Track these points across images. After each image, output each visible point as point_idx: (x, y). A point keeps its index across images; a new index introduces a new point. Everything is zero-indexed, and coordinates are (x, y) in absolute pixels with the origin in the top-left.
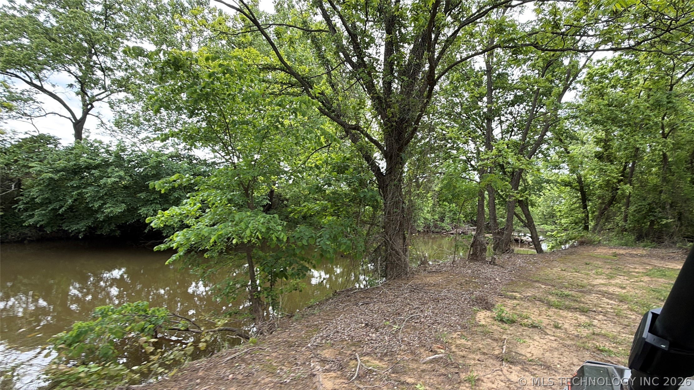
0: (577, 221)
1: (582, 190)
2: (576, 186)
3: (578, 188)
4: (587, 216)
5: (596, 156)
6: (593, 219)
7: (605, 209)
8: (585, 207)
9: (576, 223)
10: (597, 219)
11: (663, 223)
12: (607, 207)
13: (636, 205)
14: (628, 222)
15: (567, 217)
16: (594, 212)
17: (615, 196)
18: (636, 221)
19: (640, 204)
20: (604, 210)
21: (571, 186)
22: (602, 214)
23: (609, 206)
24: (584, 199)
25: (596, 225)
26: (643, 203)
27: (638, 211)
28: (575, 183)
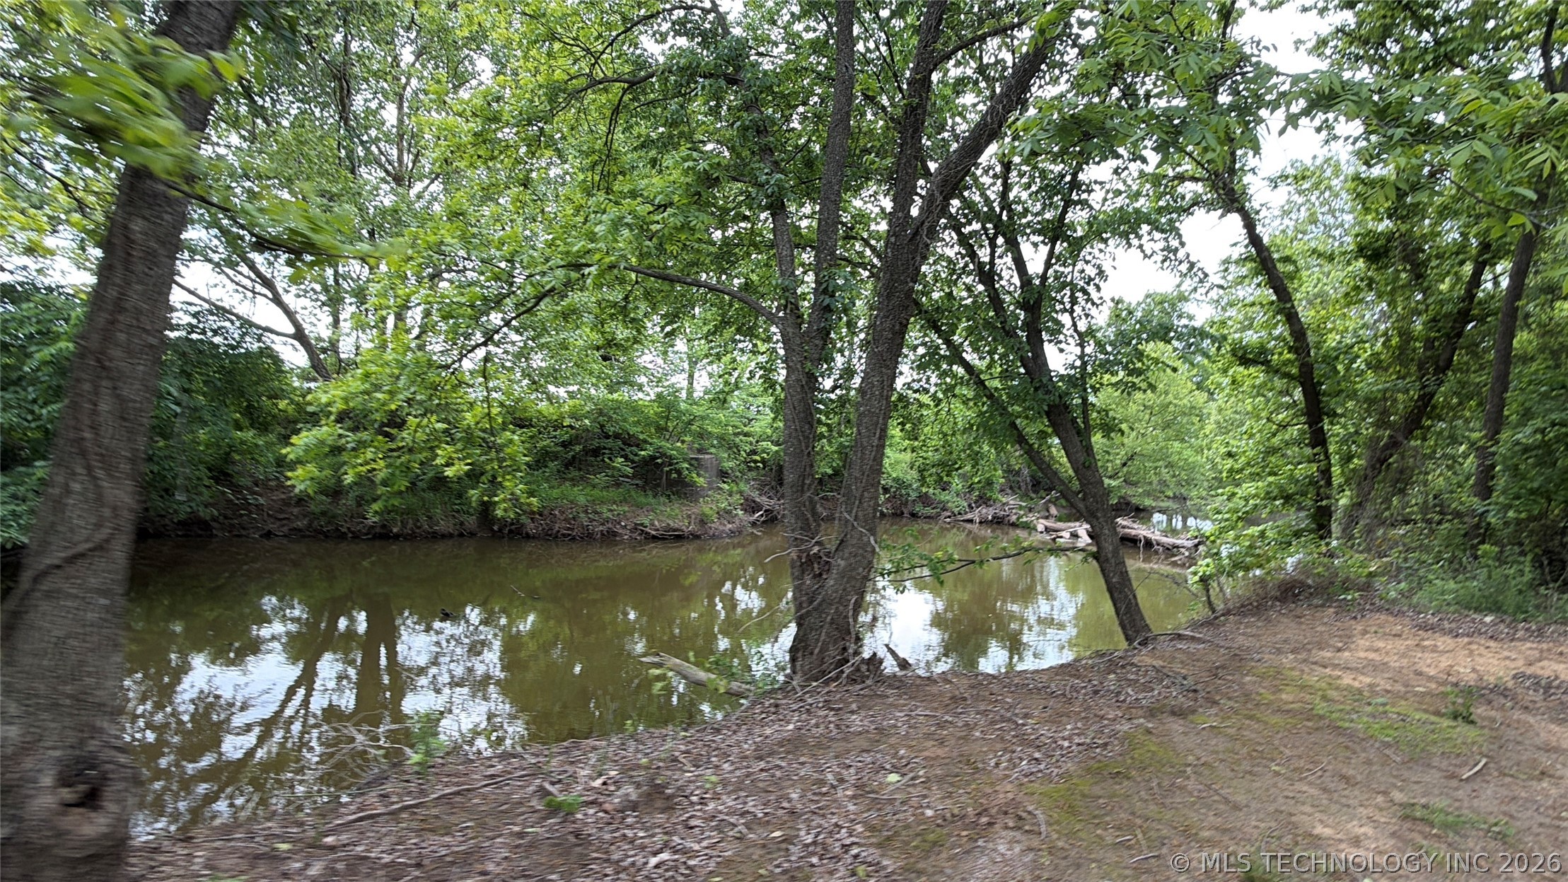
0: (1292, 489)
1: (1307, 379)
2: (1286, 364)
3: (1294, 370)
4: (1326, 473)
5: (1361, 251)
6: (1348, 482)
7: (1394, 444)
8: (1319, 439)
9: (1288, 499)
10: (1362, 482)
12: (1400, 439)
13: (1537, 423)
15: (1255, 477)
16: (1348, 458)
17: (1432, 395)
20: (1386, 447)
21: (1266, 363)
22: (1379, 462)
23: (1409, 434)
24: (1316, 412)
25: (1358, 505)
28: (1281, 354)
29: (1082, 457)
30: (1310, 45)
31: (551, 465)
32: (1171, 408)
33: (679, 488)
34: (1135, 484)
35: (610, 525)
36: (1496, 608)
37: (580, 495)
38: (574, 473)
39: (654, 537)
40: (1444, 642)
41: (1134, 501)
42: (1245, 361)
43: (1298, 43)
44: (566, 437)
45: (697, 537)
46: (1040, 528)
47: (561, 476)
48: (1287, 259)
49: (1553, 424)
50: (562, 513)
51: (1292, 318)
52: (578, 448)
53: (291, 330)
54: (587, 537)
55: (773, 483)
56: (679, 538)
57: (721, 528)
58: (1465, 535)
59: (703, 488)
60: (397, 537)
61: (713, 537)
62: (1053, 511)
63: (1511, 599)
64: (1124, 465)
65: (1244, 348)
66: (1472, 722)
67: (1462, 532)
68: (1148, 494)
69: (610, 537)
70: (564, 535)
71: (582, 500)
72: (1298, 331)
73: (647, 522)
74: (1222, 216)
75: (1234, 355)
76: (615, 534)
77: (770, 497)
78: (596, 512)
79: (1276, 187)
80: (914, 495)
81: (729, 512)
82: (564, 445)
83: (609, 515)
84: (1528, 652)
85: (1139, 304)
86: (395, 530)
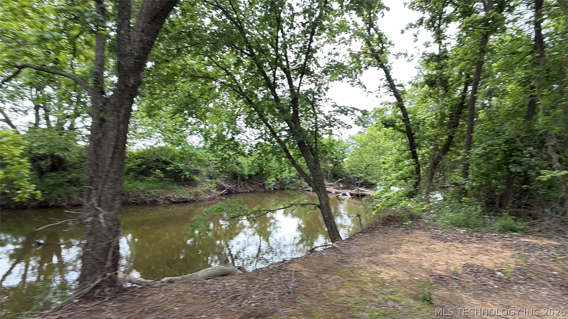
0: (407, 175)
1: (409, 133)
2: (401, 126)
3: (404, 129)
4: (418, 169)
5: (427, 82)
7: (440, 158)
8: (414, 156)
11: (544, 178)
12: (442, 156)
13: (484, 145)
14: (470, 176)
16: (426, 163)
18: (483, 174)
19: (489, 142)
20: (437, 159)
21: (393, 126)
23: (445, 153)
24: (413, 146)
26: (497, 141)
27: (487, 156)
28: (399, 122)
29: (313, 164)
30: (409, 4)
31: (131, 174)
32: (381, 148)
33: (189, 182)
34: (369, 175)
35: (154, 198)
36: (466, 225)
37: (141, 186)
38: (141, 177)
39: (174, 202)
40: (439, 245)
41: (369, 181)
42: (387, 126)
43: (405, 4)
44: (140, 162)
45: (194, 201)
46: (334, 192)
47: (136, 178)
48: (401, 85)
49: (489, 146)
50: (133, 193)
51: (402, 108)
52: (144, 166)
53: (4, 118)
54: (144, 203)
55: (231, 179)
56: (186, 202)
57: (205, 197)
58: (459, 193)
59: (200, 182)
60: (52, 206)
61: (201, 201)
62: (341, 186)
63: (473, 220)
64: (366, 168)
65: (386, 121)
66: (432, 303)
67: (458, 192)
68: (374, 178)
69: (154, 203)
70: (133, 203)
71: (142, 188)
72: (405, 113)
73: (171, 196)
74: (378, 69)
75: (382, 123)
76: (157, 201)
77: (229, 184)
78: (148, 193)
79: (398, 58)
80: (288, 181)
81: (209, 191)
82: (139, 166)
83: (154, 194)
84: (474, 250)
85: (372, 112)
86: (51, 204)
